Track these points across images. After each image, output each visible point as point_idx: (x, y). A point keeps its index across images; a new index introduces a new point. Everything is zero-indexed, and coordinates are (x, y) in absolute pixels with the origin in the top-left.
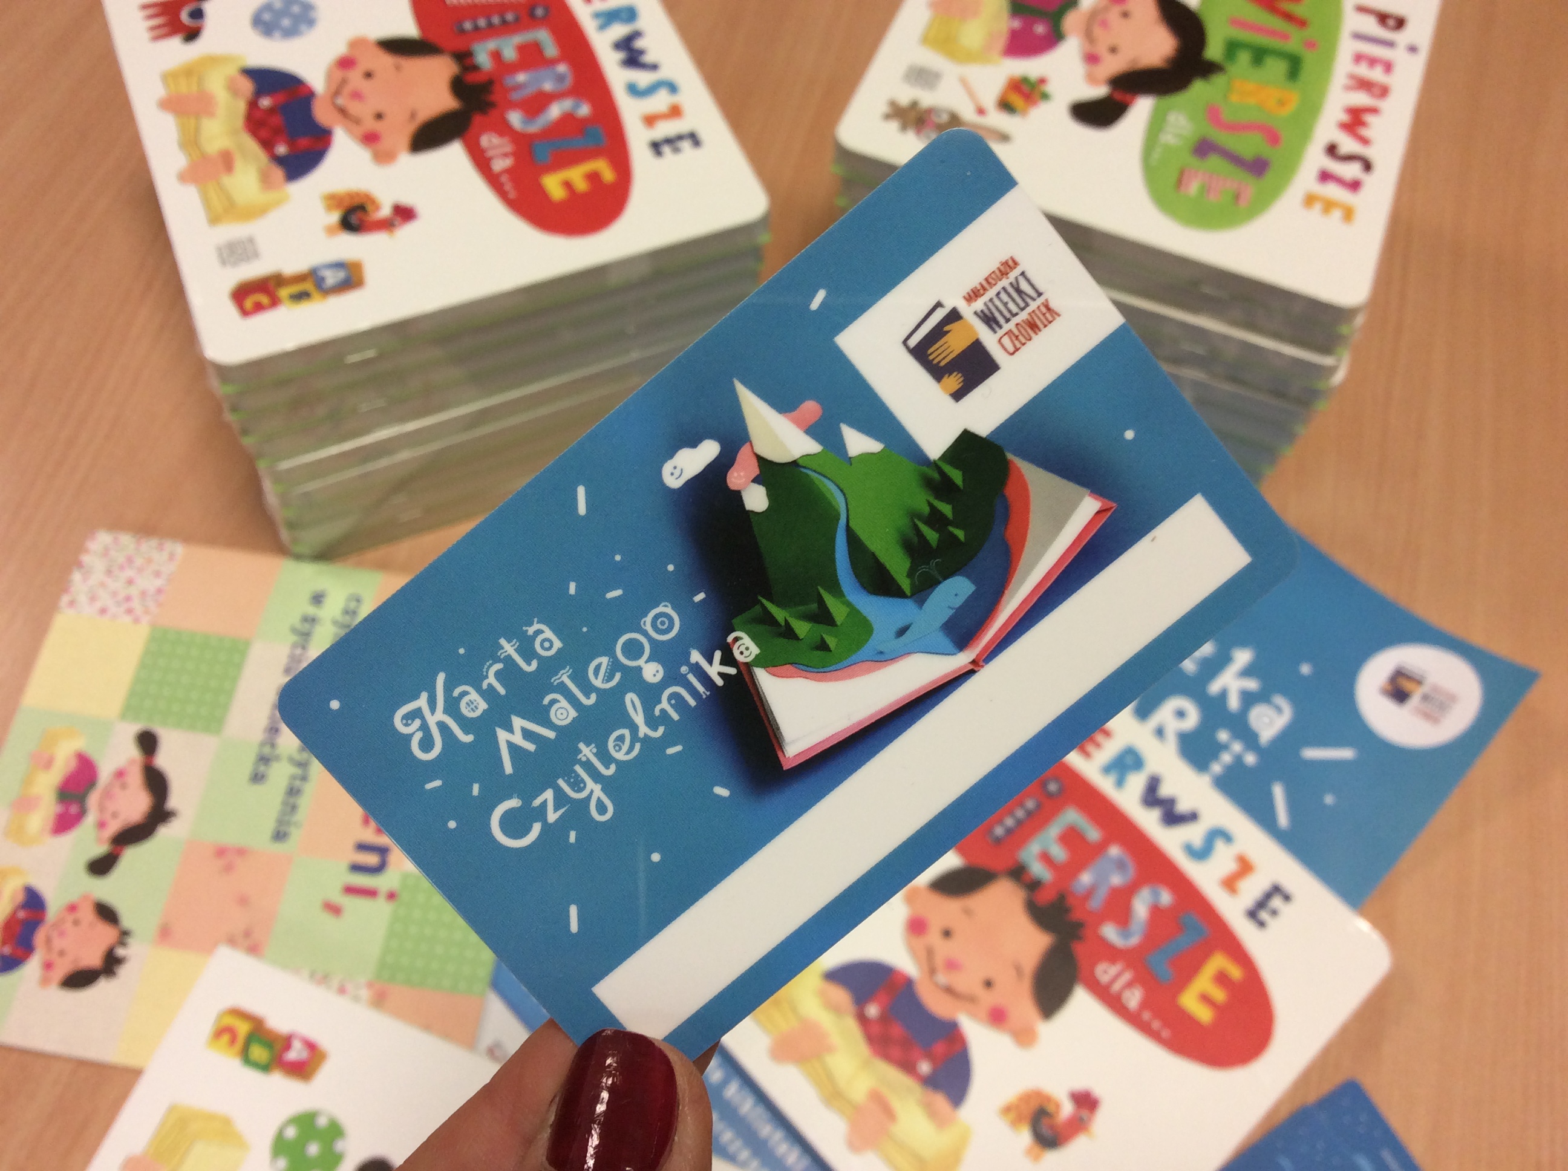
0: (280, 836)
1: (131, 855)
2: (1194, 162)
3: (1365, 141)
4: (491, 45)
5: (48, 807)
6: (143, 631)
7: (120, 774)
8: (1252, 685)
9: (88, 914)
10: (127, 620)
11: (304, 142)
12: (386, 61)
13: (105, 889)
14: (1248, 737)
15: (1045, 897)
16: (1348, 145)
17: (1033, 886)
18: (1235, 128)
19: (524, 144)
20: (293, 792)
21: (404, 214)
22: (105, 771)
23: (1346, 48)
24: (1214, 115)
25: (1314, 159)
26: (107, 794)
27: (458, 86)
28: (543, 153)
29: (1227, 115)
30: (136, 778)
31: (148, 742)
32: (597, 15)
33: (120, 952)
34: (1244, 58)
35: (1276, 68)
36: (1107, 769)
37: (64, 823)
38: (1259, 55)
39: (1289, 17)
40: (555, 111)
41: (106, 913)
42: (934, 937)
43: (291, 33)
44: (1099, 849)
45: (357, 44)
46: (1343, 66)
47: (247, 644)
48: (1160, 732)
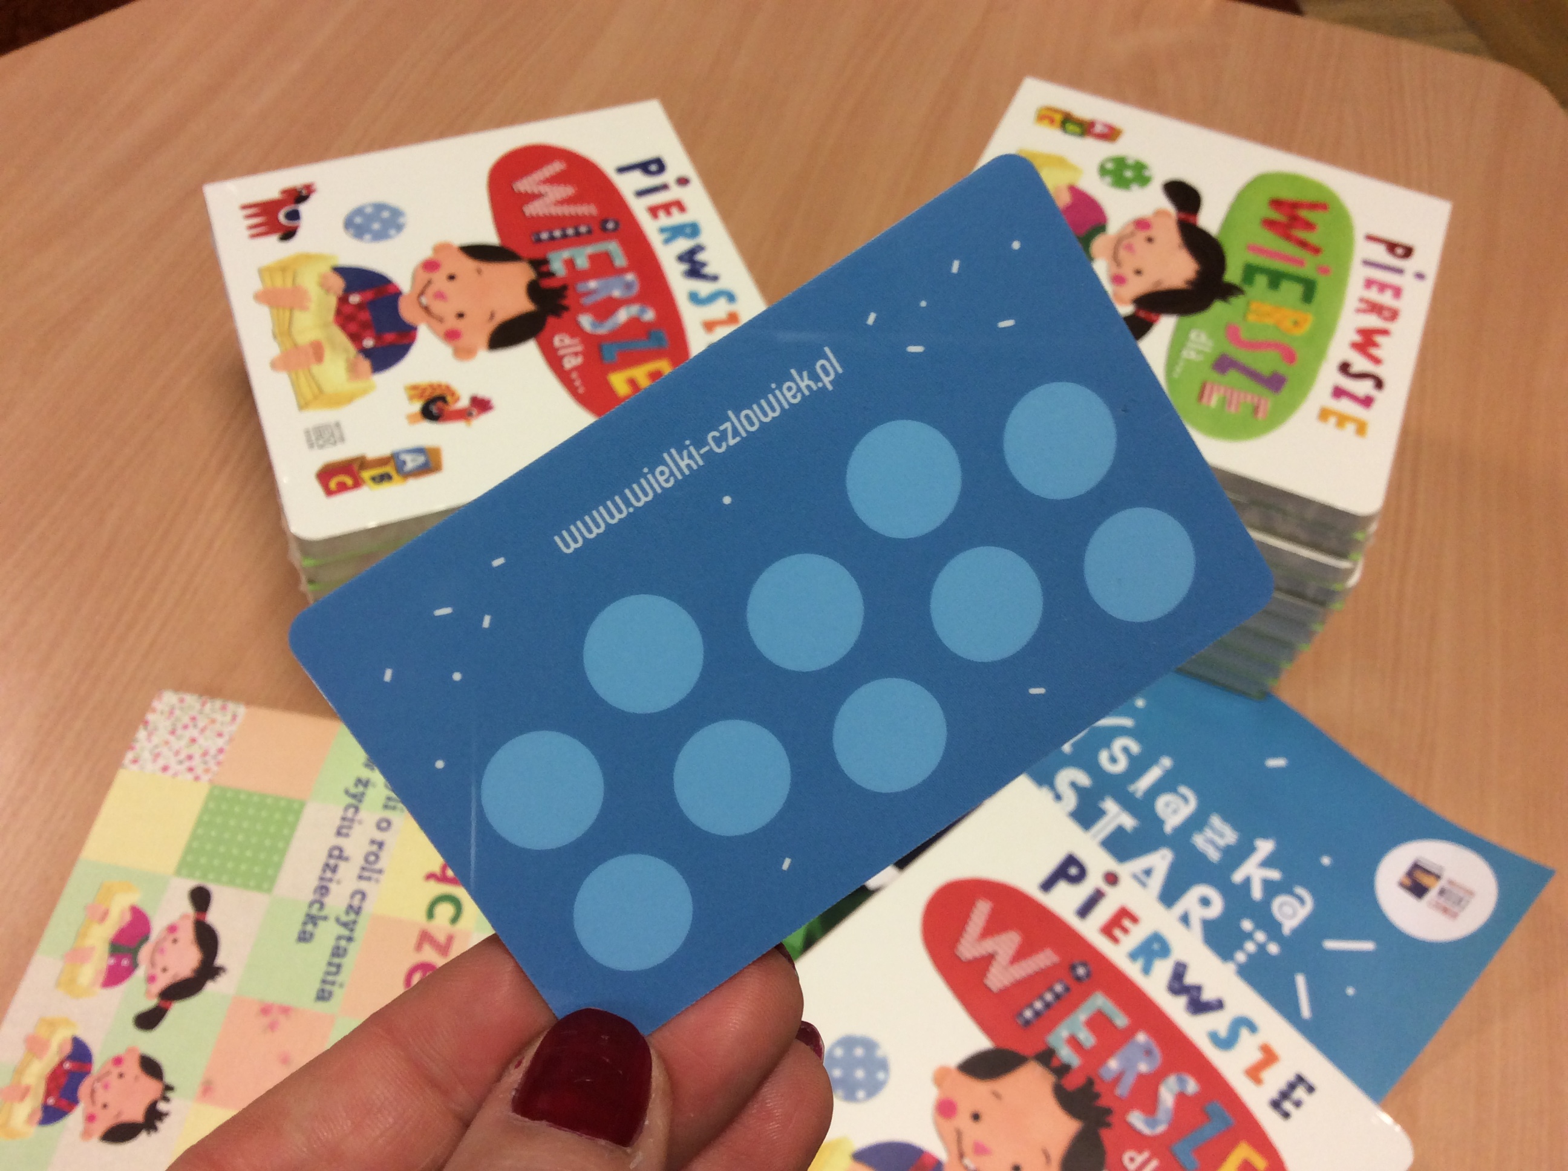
0: (323, 996)
1: (178, 1010)
2: (1215, 376)
3: (1377, 361)
4: (566, 254)
5: (100, 960)
6: (203, 789)
7: (172, 929)
8: (1274, 875)
9: (133, 1068)
10: (190, 776)
11: (390, 337)
12: (469, 265)
13: (150, 1043)
14: (1272, 927)
15: (1073, 1083)
16: (1360, 364)
17: (1062, 1070)
18: (1254, 346)
19: (593, 345)
20: (338, 952)
21: (481, 405)
22: (158, 927)
23: (1358, 274)
24: (1233, 333)
25: (1328, 376)
26: (159, 949)
27: (534, 290)
28: (611, 353)
29: (1245, 335)
30: (187, 933)
31: (201, 898)
32: (662, 230)
33: (162, 1106)
34: (1261, 281)
35: (1291, 291)
36: (1133, 956)
37: (115, 976)
38: (1276, 279)
39: (1303, 244)
40: (623, 315)
41: (151, 1067)
42: (962, 1119)
43: (380, 236)
44: (1127, 1034)
45: (441, 248)
46: (1355, 290)
47: (302, 805)
48: (1185, 919)
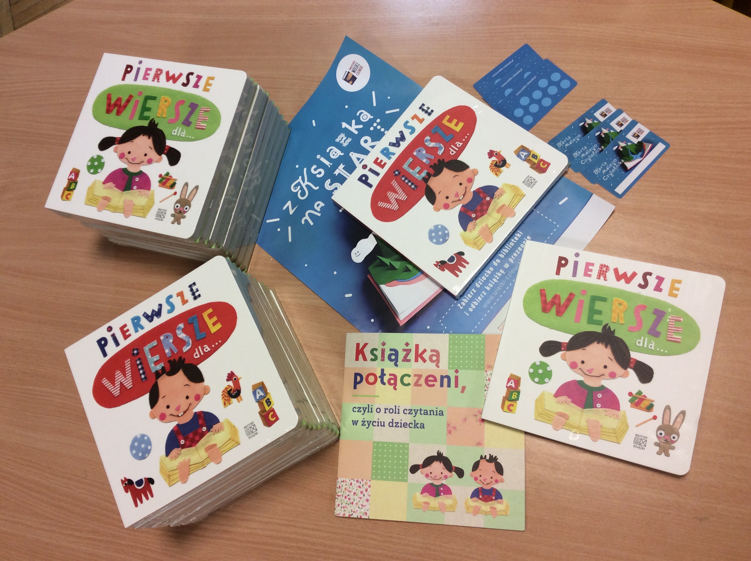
0: (441, 414)
1: (455, 464)
2: (193, 126)
3: (181, 75)
4: (152, 365)
5: (443, 499)
6: (373, 483)
7: (427, 476)
8: (354, 122)
9: (477, 473)
10: (369, 489)
11: (201, 422)
14: (370, 122)
15: (432, 171)
16: (183, 79)
18: (178, 114)
19: (197, 343)
20: (426, 413)
22: (428, 481)
23: (140, 82)
24: (171, 122)
25: (190, 89)
26: (435, 478)
27: (172, 372)
28: (201, 335)
29: (173, 117)
30: (427, 470)
31: (414, 469)
32: (137, 331)
33: (488, 458)
34: (146, 114)
35: (150, 104)
36: (390, 158)
37: (447, 491)
38: (145, 109)
39: (128, 101)
40: (182, 335)
41: (476, 466)
42: (449, 201)
43: (149, 442)
44: (414, 157)
46: (149, 83)
47: (374, 442)
48: (373, 147)
